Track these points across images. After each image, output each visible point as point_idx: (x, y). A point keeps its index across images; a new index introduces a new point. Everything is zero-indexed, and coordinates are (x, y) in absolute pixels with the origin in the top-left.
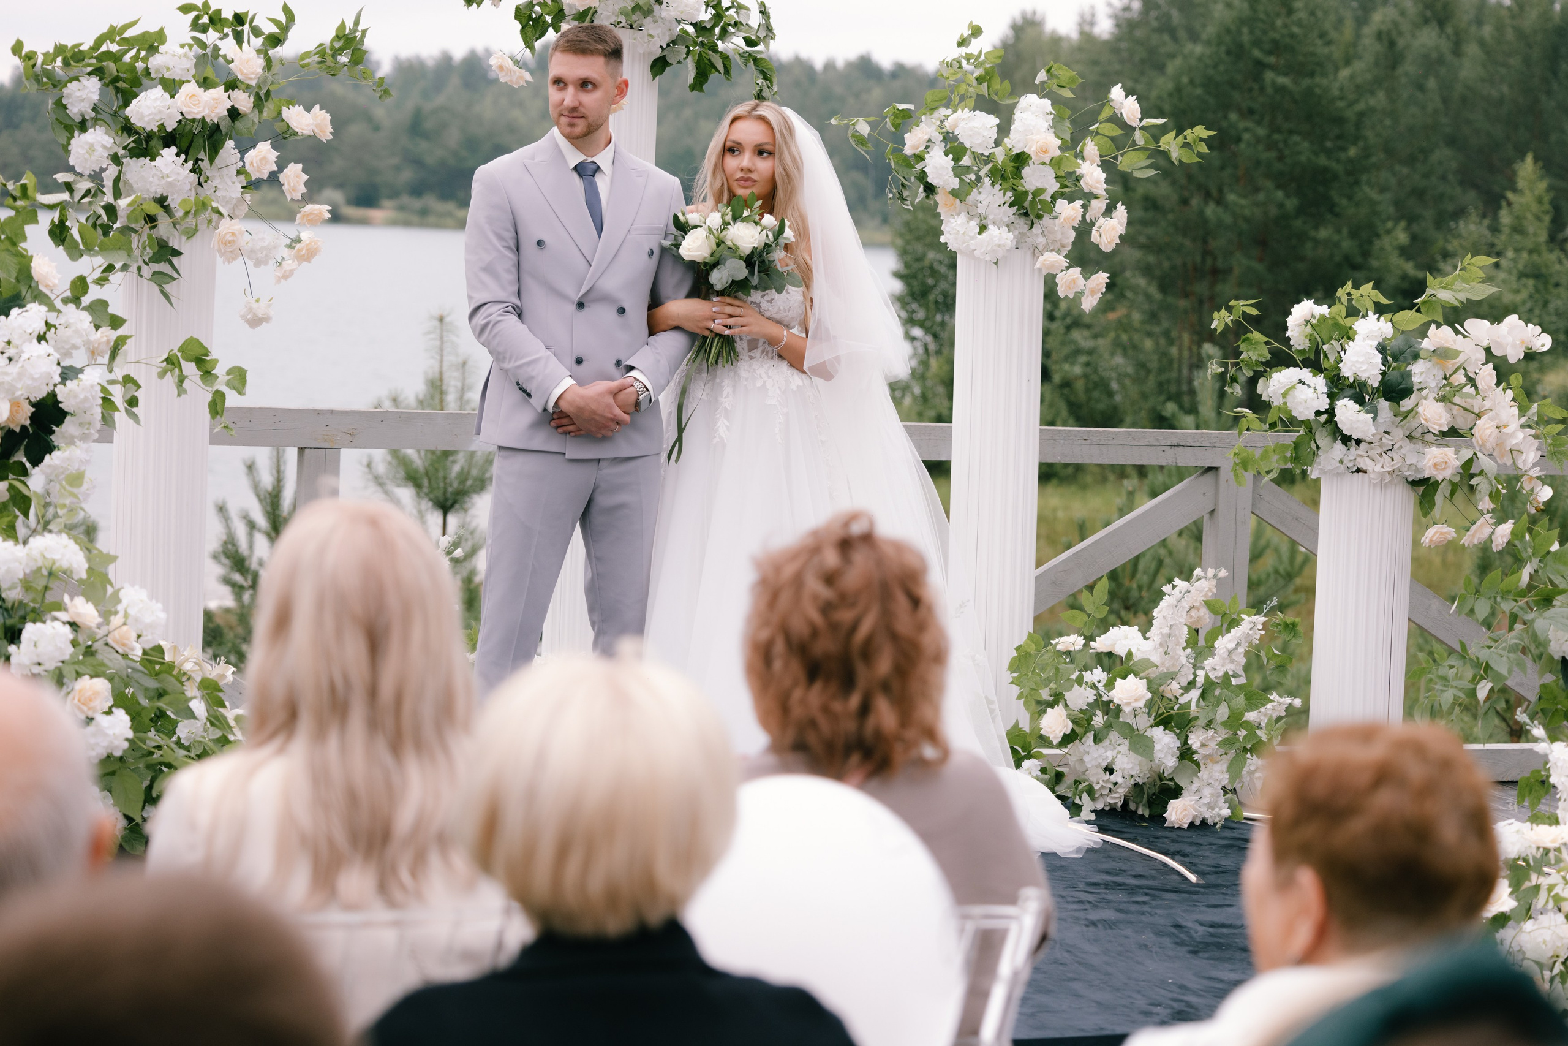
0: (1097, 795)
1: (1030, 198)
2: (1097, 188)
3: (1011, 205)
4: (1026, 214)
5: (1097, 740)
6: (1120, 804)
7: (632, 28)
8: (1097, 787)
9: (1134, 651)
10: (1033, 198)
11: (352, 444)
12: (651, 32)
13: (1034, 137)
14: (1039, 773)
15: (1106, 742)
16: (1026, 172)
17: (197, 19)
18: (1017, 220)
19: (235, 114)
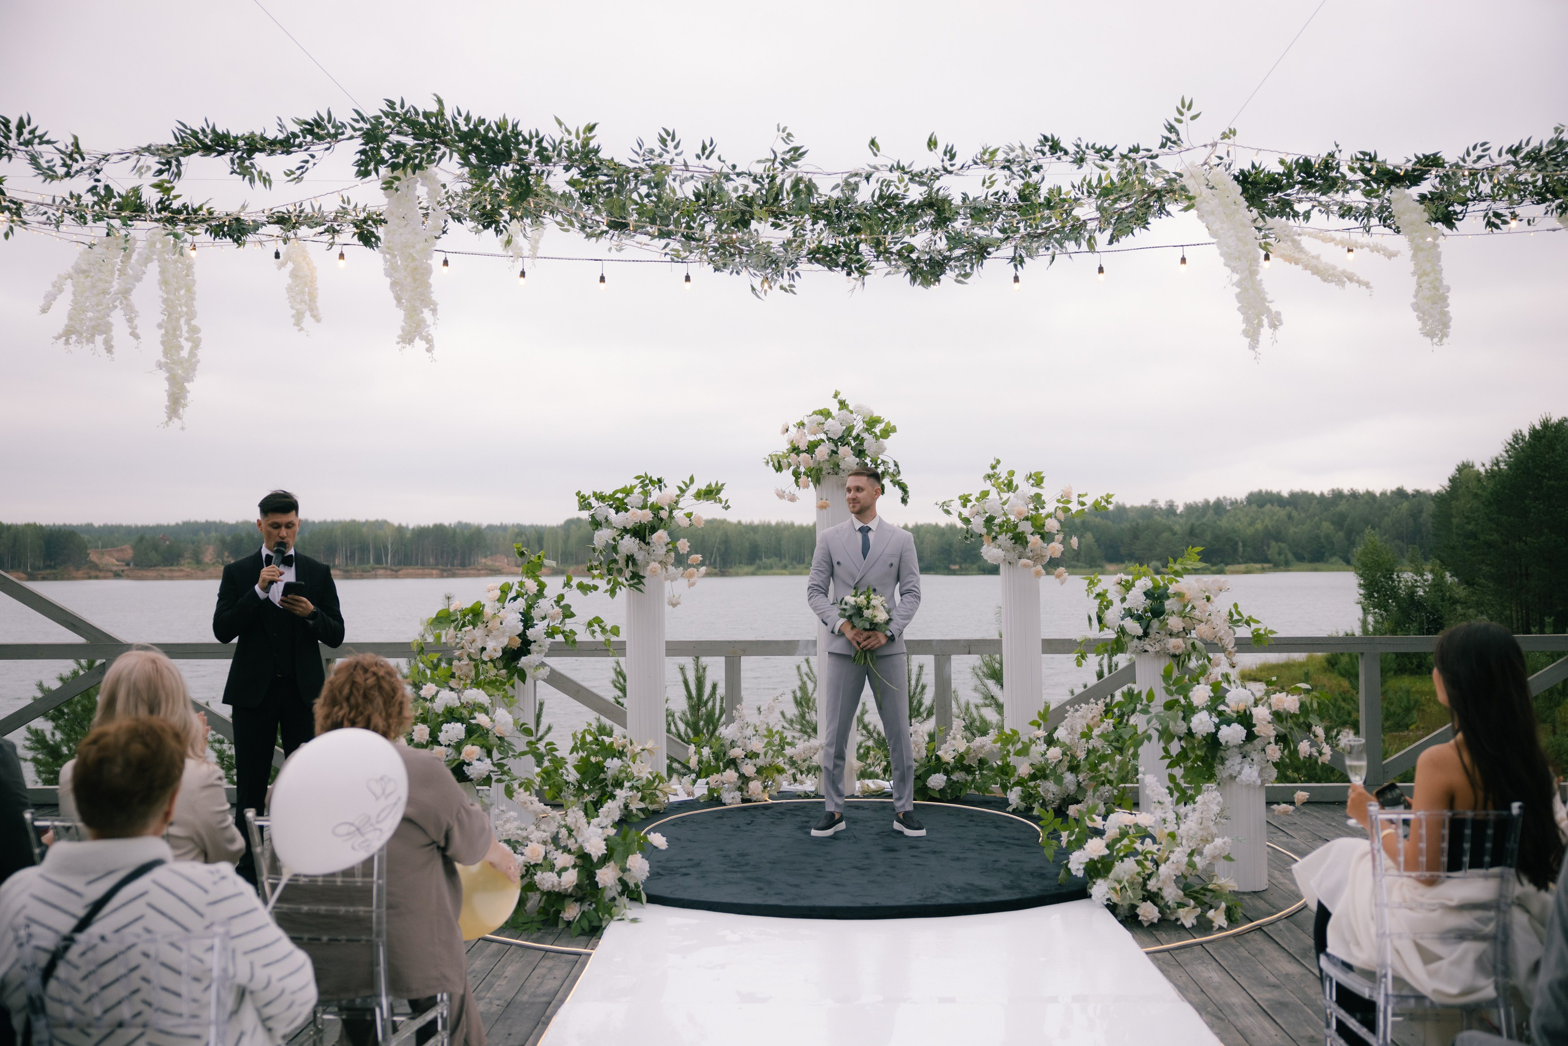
2: (1052, 530)
3: (1011, 539)
4: (1022, 544)
7: (836, 476)
10: (1022, 536)
11: (745, 655)
13: (1015, 508)
16: (1019, 524)
17: (642, 482)
18: (1017, 546)
19: (662, 519)
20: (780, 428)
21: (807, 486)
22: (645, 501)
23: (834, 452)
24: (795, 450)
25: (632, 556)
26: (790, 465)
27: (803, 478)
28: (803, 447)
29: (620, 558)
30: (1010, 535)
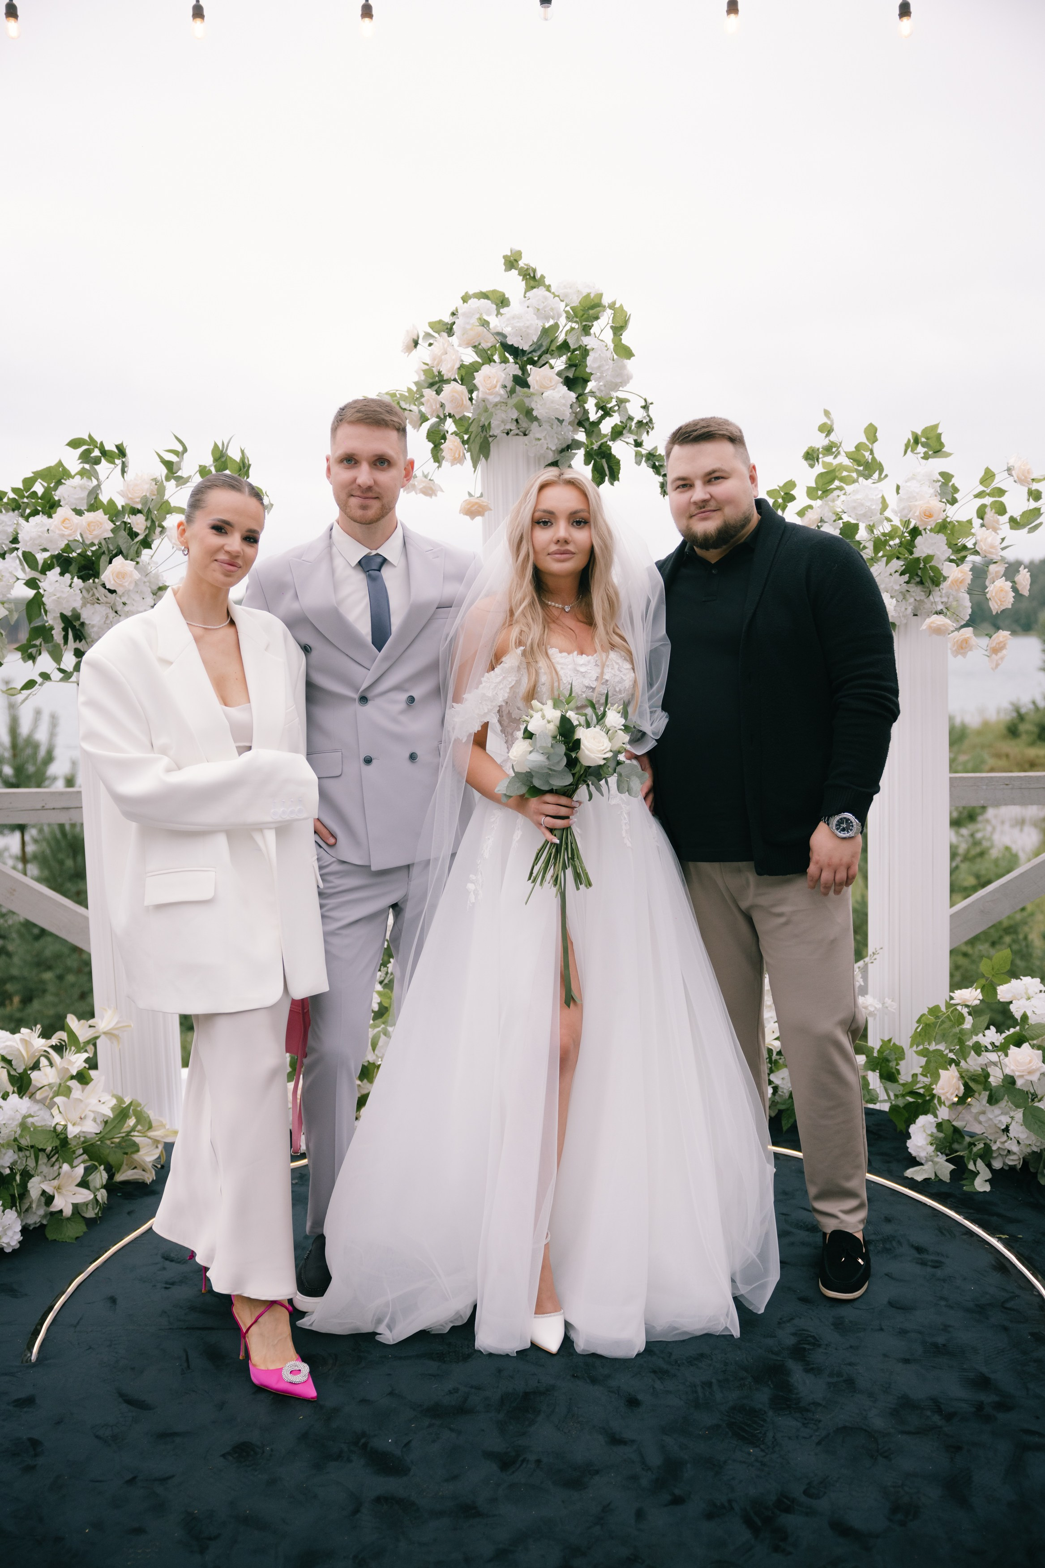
0: (995, 1155)
1: (921, 566)
2: (991, 553)
3: (902, 574)
4: (921, 583)
5: (993, 1100)
6: (1019, 1167)
7: (525, 435)
8: (994, 1148)
9: (1029, 1014)
10: (924, 565)
12: (538, 436)
13: (917, 503)
14: (935, 1130)
15: (1003, 1104)
16: (919, 540)
17: (87, 453)
18: (912, 588)
19: (133, 535)
20: (402, 339)
21: (460, 460)
22: (94, 493)
23: (521, 381)
24: (437, 382)
25: (77, 616)
26: (424, 419)
27: (451, 444)
28: (448, 369)
29: (52, 620)
30: (897, 564)
